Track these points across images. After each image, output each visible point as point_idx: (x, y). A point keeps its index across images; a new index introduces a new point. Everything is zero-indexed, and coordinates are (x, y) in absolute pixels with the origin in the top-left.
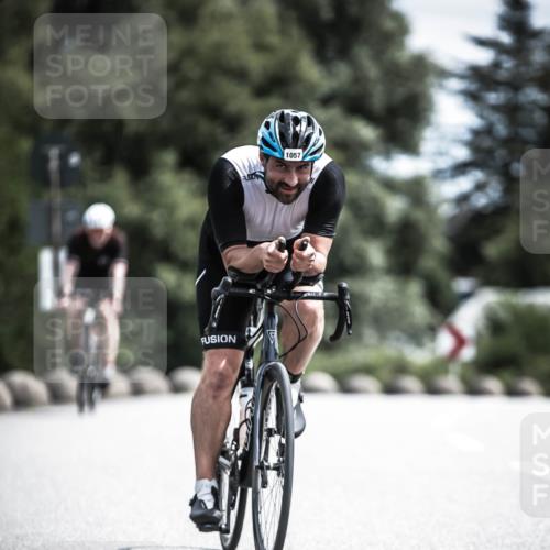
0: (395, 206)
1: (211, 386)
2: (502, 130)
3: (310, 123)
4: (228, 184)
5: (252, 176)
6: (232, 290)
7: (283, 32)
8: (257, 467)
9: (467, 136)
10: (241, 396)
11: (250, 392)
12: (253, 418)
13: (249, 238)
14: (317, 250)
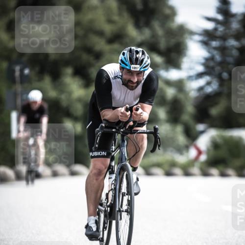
0: (170, 92)
1: (95, 174)
2: (218, 58)
3: (143, 53)
4: (105, 81)
5: (116, 77)
6: (105, 130)
7: (120, 14)
8: (117, 211)
9: (203, 61)
10: (109, 178)
11: (114, 176)
12: (115, 188)
13: (113, 106)
14: (144, 111)
